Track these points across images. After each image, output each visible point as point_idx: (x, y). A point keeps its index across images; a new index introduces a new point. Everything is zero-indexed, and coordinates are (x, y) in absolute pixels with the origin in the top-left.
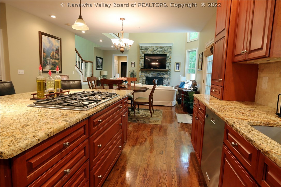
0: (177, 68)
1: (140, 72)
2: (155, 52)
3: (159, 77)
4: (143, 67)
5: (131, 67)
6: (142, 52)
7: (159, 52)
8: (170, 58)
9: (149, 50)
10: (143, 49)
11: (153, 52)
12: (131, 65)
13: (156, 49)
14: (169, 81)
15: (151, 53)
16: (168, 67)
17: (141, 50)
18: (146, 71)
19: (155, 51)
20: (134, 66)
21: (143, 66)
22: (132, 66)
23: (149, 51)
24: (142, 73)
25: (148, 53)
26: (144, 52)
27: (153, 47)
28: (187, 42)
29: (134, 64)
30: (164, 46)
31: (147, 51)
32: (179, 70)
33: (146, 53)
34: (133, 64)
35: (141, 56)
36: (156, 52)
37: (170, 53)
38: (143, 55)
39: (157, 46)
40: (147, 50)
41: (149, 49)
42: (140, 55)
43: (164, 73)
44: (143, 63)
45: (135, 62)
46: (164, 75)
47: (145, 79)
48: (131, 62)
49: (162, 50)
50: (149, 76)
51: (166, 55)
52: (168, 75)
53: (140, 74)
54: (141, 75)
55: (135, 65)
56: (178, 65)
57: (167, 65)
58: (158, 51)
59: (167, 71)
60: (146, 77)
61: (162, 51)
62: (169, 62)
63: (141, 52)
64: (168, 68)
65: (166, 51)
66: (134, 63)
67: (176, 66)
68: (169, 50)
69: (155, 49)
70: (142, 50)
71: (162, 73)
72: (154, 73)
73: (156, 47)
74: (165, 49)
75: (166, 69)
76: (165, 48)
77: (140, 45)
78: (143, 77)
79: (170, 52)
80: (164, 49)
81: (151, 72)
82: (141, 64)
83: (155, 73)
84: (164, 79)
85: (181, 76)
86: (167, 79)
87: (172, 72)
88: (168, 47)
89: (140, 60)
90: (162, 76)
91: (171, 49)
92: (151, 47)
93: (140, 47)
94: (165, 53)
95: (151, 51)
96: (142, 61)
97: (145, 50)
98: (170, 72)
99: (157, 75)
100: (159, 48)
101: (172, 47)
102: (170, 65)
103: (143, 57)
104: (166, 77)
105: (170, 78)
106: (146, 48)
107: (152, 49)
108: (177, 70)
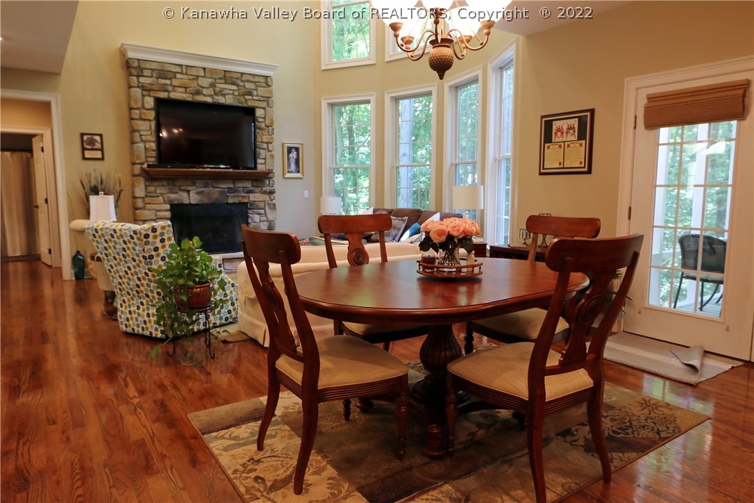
0: (293, 167)
1: (142, 186)
2: (205, 95)
3: (230, 201)
4: (152, 160)
5: (84, 158)
6: (143, 88)
7: (224, 95)
8: (268, 122)
9: (175, 82)
10: (146, 73)
11: (198, 93)
12: (84, 149)
13: (210, 80)
14: (270, 217)
15: (188, 98)
16: (263, 161)
17: (138, 76)
18: (172, 181)
19: (205, 91)
20: (98, 155)
21: (154, 154)
22: (88, 154)
23: (180, 90)
24: (151, 189)
25: (174, 95)
26: (155, 87)
27: (194, 72)
28: (323, 68)
29: (98, 146)
30: (242, 74)
31: (170, 88)
32: (298, 172)
33: (163, 95)
34: (92, 142)
35: (140, 105)
36: (210, 96)
37: (268, 104)
38: (150, 102)
39: (213, 71)
40: (168, 82)
41: (175, 77)
42: (136, 101)
43: (248, 185)
44: (154, 139)
45: (101, 135)
46: (250, 192)
47: (168, 214)
48: (82, 135)
49: (234, 87)
50: (186, 201)
51: (250, 111)
52: (265, 193)
53: (140, 191)
54: (147, 200)
55: (102, 150)
56: (294, 154)
57: (259, 154)
58: (217, 89)
59: (262, 179)
60: (172, 205)
61: (236, 93)
62: (265, 140)
63: (139, 90)
64: (265, 163)
65: (250, 93)
66: (98, 138)
67: (288, 158)
68: (261, 91)
69: (205, 82)
70: (142, 80)
71: (240, 185)
72: (206, 186)
73: (208, 75)
74: (249, 86)
75: (255, 168)
76: (248, 81)
77: (131, 55)
78: (157, 207)
79: (267, 99)
80: (242, 84)
81: (194, 184)
82: (141, 145)
83: (211, 188)
84: (249, 211)
85: (306, 194)
86: (264, 209)
87: (278, 182)
88: (257, 78)
89: (135, 128)
90: (240, 199)
91: (270, 86)
92: (184, 71)
93: (131, 62)
94: (246, 100)
95: (186, 88)
96: (149, 133)
97: (157, 78)
98: (273, 181)
99: (222, 193)
100: (220, 79)
101: (272, 80)
102: (268, 154)
103: (152, 115)
104: (258, 203)
105: (273, 207)
106: (163, 73)
107: (191, 77)
108: (291, 172)
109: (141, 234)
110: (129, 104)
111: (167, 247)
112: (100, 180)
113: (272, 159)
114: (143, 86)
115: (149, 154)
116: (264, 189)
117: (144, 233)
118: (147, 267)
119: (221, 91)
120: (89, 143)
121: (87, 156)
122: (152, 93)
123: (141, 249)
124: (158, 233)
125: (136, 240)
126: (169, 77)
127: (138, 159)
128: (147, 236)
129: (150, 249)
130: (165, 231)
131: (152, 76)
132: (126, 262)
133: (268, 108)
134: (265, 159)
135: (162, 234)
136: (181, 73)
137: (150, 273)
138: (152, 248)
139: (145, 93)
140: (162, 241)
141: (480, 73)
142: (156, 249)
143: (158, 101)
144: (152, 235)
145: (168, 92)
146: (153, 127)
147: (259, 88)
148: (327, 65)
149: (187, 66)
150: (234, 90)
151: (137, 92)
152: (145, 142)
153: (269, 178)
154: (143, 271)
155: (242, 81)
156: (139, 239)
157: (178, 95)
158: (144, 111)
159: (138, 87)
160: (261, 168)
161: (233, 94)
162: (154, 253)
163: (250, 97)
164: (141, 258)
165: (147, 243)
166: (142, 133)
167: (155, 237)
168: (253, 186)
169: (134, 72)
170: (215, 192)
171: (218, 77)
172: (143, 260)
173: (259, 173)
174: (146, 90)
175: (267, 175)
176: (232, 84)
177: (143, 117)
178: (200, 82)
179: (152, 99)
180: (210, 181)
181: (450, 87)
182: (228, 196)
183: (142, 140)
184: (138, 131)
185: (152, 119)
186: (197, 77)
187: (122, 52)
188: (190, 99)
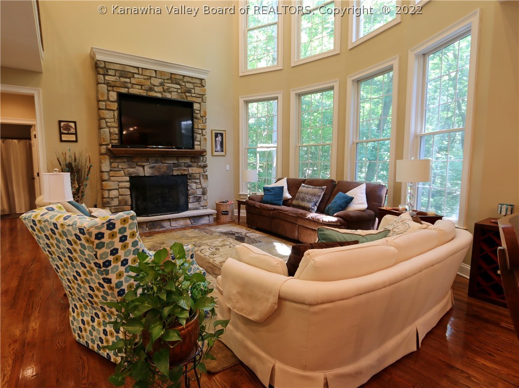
0: (219, 148)
1: (108, 162)
2: (156, 92)
3: (175, 173)
4: (115, 142)
5: (61, 141)
6: (108, 84)
7: (170, 92)
8: (202, 114)
9: (133, 81)
10: (111, 72)
11: (151, 89)
12: (61, 133)
13: (160, 80)
14: (204, 185)
15: (143, 93)
16: (198, 143)
17: (104, 75)
18: (131, 158)
19: (156, 89)
20: (73, 138)
21: (117, 137)
22: (64, 137)
23: (137, 87)
24: (116, 164)
25: (132, 91)
26: (118, 84)
27: (147, 73)
28: (240, 74)
29: (73, 131)
30: (184, 76)
31: (129, 85)
32: (223, 151)
33: (124, 91)
34: (68, 128)
35: (105, 98)
36: (160, 92)
37: (202, 100)
38: (113, 96)
39: (162, 73)
40: (128, 80)
41: (133, 77)
42: (103, 95)
43: (188, 161)
44: (117, 125)
45: (75, 122)
46: (190, 166)
47: (128, 184)
48: (60, 122)
49: (178, 87)
50: (142, 174)
51: (190, 105)
52: (200, 167)
53: (106, 167)
54: (111, 173)
55: (76, 134)
56: (219, 138)
57: (196, 137)
58: (165, 88)
59: (198, 156)
60: (131, 178)
61: (179, 91)
62: (200, 127)
63: (105, 86)
64: (200, 145)
65: (189, 92)
66: (72, 125)
67: (216, 141)
68: (198, 90)
69: (156, 82)
70: (107, 78)
71: (182, 161)
72: (157, 162)
73: (158, 76)
74: (189, 86)
75: (193, 148)
76: (188, 82)
77: (99, 57)
78: (120, 179)
79: (202, 96)
80: (184, 84)
81: (147, 161)
82: (107, 130)
83: (160, 164)
84: (189, 181)
85: (228, 167)
86: (199, 179)
87: (209, 159)
88: (194, 80)
89: (102, 116)
90: (182, 172)
91: (204, 86)
92: (141, 72)
93: (98, 63)
94: (187, 97)
95: (142, 86)
96: (113, 120)
97: (120, 77)
98: (206, 158)
99: (168, 167)
100: (168, 79)
101: (205, 81)
102: (202, 137)
103: (115, 106)
104: (195, 175)
105: (206, 177)
106: (124, 73)
107: (146, 77)
108: (218, 151)
109: (90, 234)
110: (97, 97)
111: (130, 245)
112: (73, 158)
113: (205, 142)
114: (108, 83)
115: (113, 137)
116: (199, 164)
117: (95, 232)
118: (101, 277)
119: (168, 89)
120: (65, 128)
121: (63, 139)
122: (115, 89)
123: (93, 254)
124: (116, 230)
125: (83, 242)
126: (129, 76)
127: (104, 141)
128: (100, 236)
129: (105, 253)
130: (127, 226)
131: (115, 75)
132: (74, 266)
133: (202, 103)
134: (200, 141)
135: (123, 230)
136: (138, 74)
137: (105, 285)
138: (109, 251)
139: (109, 88)
140: (123, 239)
141: (395, 63)
142: (114, 252)
143: (120, 95)
144: (107, 233)
145: (128, 88)
146: (116, 116)
147: (195, 88)
148: (243, 72)
149: (142, 68)
150: (177, 89)
151: (103, 88)
152: (110, 127)
153: (203, 156)
154: (97, 281)
155: (184, 82)
156: (87, 241)
157: (136, 91)
158: (109, 103)
159: (104, 83)
160: (197, 148)
161: (177, 92)
162: (111, 258)
163: (190, 94)
164: (93, 265)
165: (101, 245)
166: (107, 120)
167: (113, 236)
168: (191, 162)
169: (101, 71)
170: (163, 166)
171: (166, 78)
172: (96, 268)
173: (196, 152)
174: (110, 86)
175: (202, 153)
176: (177, 84)
177: (108, 107)
178: (152, 81)
179: (115, 93)
180: (160, 158)
181: (353, 81)
182: (173, 170)
183: (107, 126)
184: (105, 119)
185: (115, 109)
186: (151, 77)
187: (92, 57)
188: (145, 94)
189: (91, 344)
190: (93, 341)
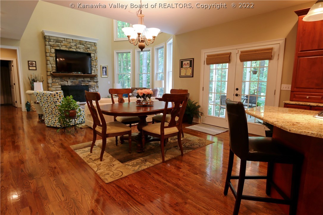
0: (104, 73)
1: (51, 79)
2: (73, 49)
3: (83, 85)
4: (54, 71)
5: (29, 69)
6: (51, 46)
7: (80, 49)
8: (95, 58)
9: (62, 44)
10: (51, 40)
11: (70, 48)
12: (29, 66)
13: (75, 44)
14: (97, 90)
15: (67, 49)
16: (94, 71)
17: (49, 42)
18: (61, 77)
19: (73, 47)
20: (34, 68)
21: (55, 68)
22: (31, 68)
23: (64, 46)
24: (54, 80)
25: (62, 48)
26: (55, 46)
27: (69, 40)
28: (114, 40)
29: (34, 65)
30: (86, 42)
31: (60, 46)
32: (106, 75)
33: (58, 48)
34: (32, 64)
35: (50, 51)
36: (75, 49)
37: (95, 52)
38: (53, 51)
39: (75, 40)
40: (60, 44)
41: (62, 42)
42: (48, 50)
43: (89, 79)
44: (55, 63)
46: (89, 82)
48: (28, 61)
49: (83, 46)
50: (67, 85)
51: (89, 54)
52: (95, 82)
53: (50, 81)
54: (53, 84)
55: (36, 67)
56: (105, 69)
57: (93, 69)
59: (93, 77)
60: (62, 86)
61: (84, 48)
62: (94, 64)
63: (49, 46)
64: (95, 72)
65: (89, 48)
66: (34, 63)
67: (103, 70)
68: (93, 48)
69: (73, 44)
70: (50, 43)
71: (86, 79)
72: (74, 79)
73: (74, 42)
74: (89, 46)
75: (91, 73)
76: (88, 44)
77: (46, 34)
78: (56, 86)
79: (95, 51)
80: (86, 45)
81: (69, 79)
82: (50, 65)
83: (75, 80)
84: (89, 88)
85: (109, 83)
86: (94, 87)
87: (99, 78)
88: (91, 43)
89: (48, 59)
90: (86, 84)
91: (96, 46)
92: (65, 40)
93: (46, 37)
94: (88, 51)
95: (66, 46)
96: (53, 61)
97: (56, 42)
98: (97, 78)
99: (79, 82)
100: (78, 43)
101: (96, 44)
102: (96, 69)
103: (54, 55)
104: (92, 86)
105: (98, 87)
106: (58, 41)
107: (68, 42)
108: (104, 75)
109: (53, 94)
110: (45, 51)
111: (61, 99)
112: (35, 77)
113: (97, 70)
114: (50, 45)
115: (53, 68)
116: (94, 81)
117: (54, 94)
118: (55, 105)
119: (78, 47)
120: (31, 64)
121: (30, 69)
122: (54, 48)
123: (53, 99)
124: (58, 94)
125: (51, 96)
126: (60, 42)
127: (49, 70)
128: (55, 95)
129: (56, 99)
130: (61, 94)
131: (54, 42)
132: (48, 104)
133: (95, 54)
134: (95, 71)
135: (60, 95)
136: (65, 41)
137: (56, 107)
138: (57, 99)
139: (51, 47)
140: (60, 97)
141: (164, 45)
143: (56, 50)
144: (56, 95)
145: (60, 47)
146: (54, 59)
147: (92, 47)
148: (116, 39)
149: (66, 39)
150: (83, 47)
151: (48, 47)
152: (51, 64)
153: (96, 77)
154: (54, 106)
155: (86, 44)
156: (52, 96)
157: (63, 48)
158: (51, 54)
159: (49, 45)
160: (93, 74)
161: (83, 48)
162: (57, 101)
163: (89, 50)
164: (53, 102)
165: (55, 97)
166: (50, 61)
167: (57, 95)
168: (90, 80)
169: (47, 40)
170: (77, 82)
172: (53, 103)
173: (92, 75)
174: (52, 46)
175: (95, 76)
176: (83, 45)
177: (51, 56)
178: (71, 44)
179: (54, 49)
180: (75, 78)
181: (156, 49)
182: (82, 83)
183: (50, 64)
184: (49, 60)
185: (54, 56)
186: (70, 42)
187: (43, 33)
188: (68, 50)
189: (51, 125)
190: (52, 124)
